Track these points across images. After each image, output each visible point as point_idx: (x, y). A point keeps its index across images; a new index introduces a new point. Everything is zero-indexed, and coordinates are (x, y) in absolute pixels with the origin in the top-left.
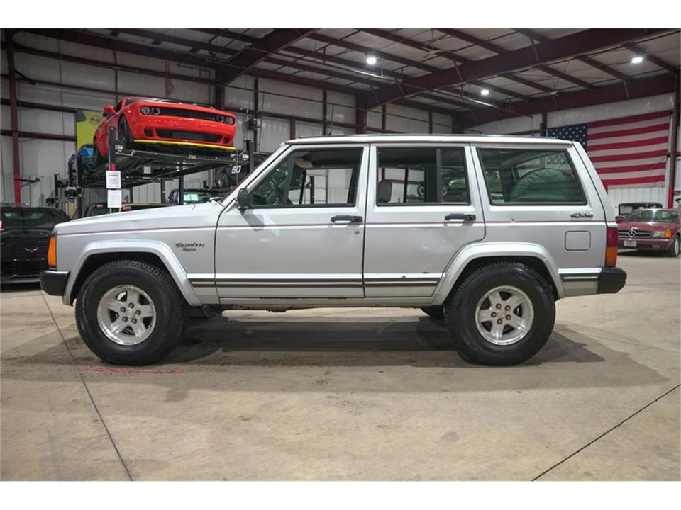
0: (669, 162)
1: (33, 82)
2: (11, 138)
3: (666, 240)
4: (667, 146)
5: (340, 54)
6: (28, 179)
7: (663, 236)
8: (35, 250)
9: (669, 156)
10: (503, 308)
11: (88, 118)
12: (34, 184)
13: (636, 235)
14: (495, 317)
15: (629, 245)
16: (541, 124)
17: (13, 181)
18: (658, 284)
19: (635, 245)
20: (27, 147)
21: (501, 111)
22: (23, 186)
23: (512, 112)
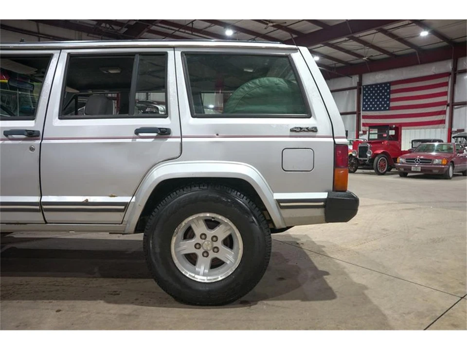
0: (448, 110)
3: (443, 166)
4: (447, 98)
5: (206, 28)
7: (441, 163)
9: (448, 105)
10: (209, 238)
13: (421, 162)
14: (199, 248)
15: (415, 170)
16: (358, 83)
18: (429, 202)
19: (420, 170)
21: (329, 73)
23: (337, 73)
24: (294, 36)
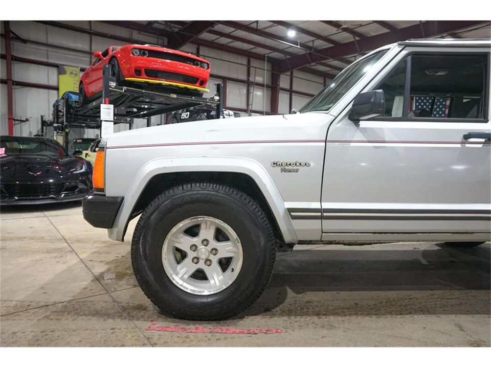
1: (25, 41)
2: (6, 86)
5: (266, 28)
6: (19, 119)
8: (39, 173)
11: (68, 72)
12: (24, 123)
17: (7, 120)
20: (19, 93)
22: (15, 124)
24: (357, 38)
